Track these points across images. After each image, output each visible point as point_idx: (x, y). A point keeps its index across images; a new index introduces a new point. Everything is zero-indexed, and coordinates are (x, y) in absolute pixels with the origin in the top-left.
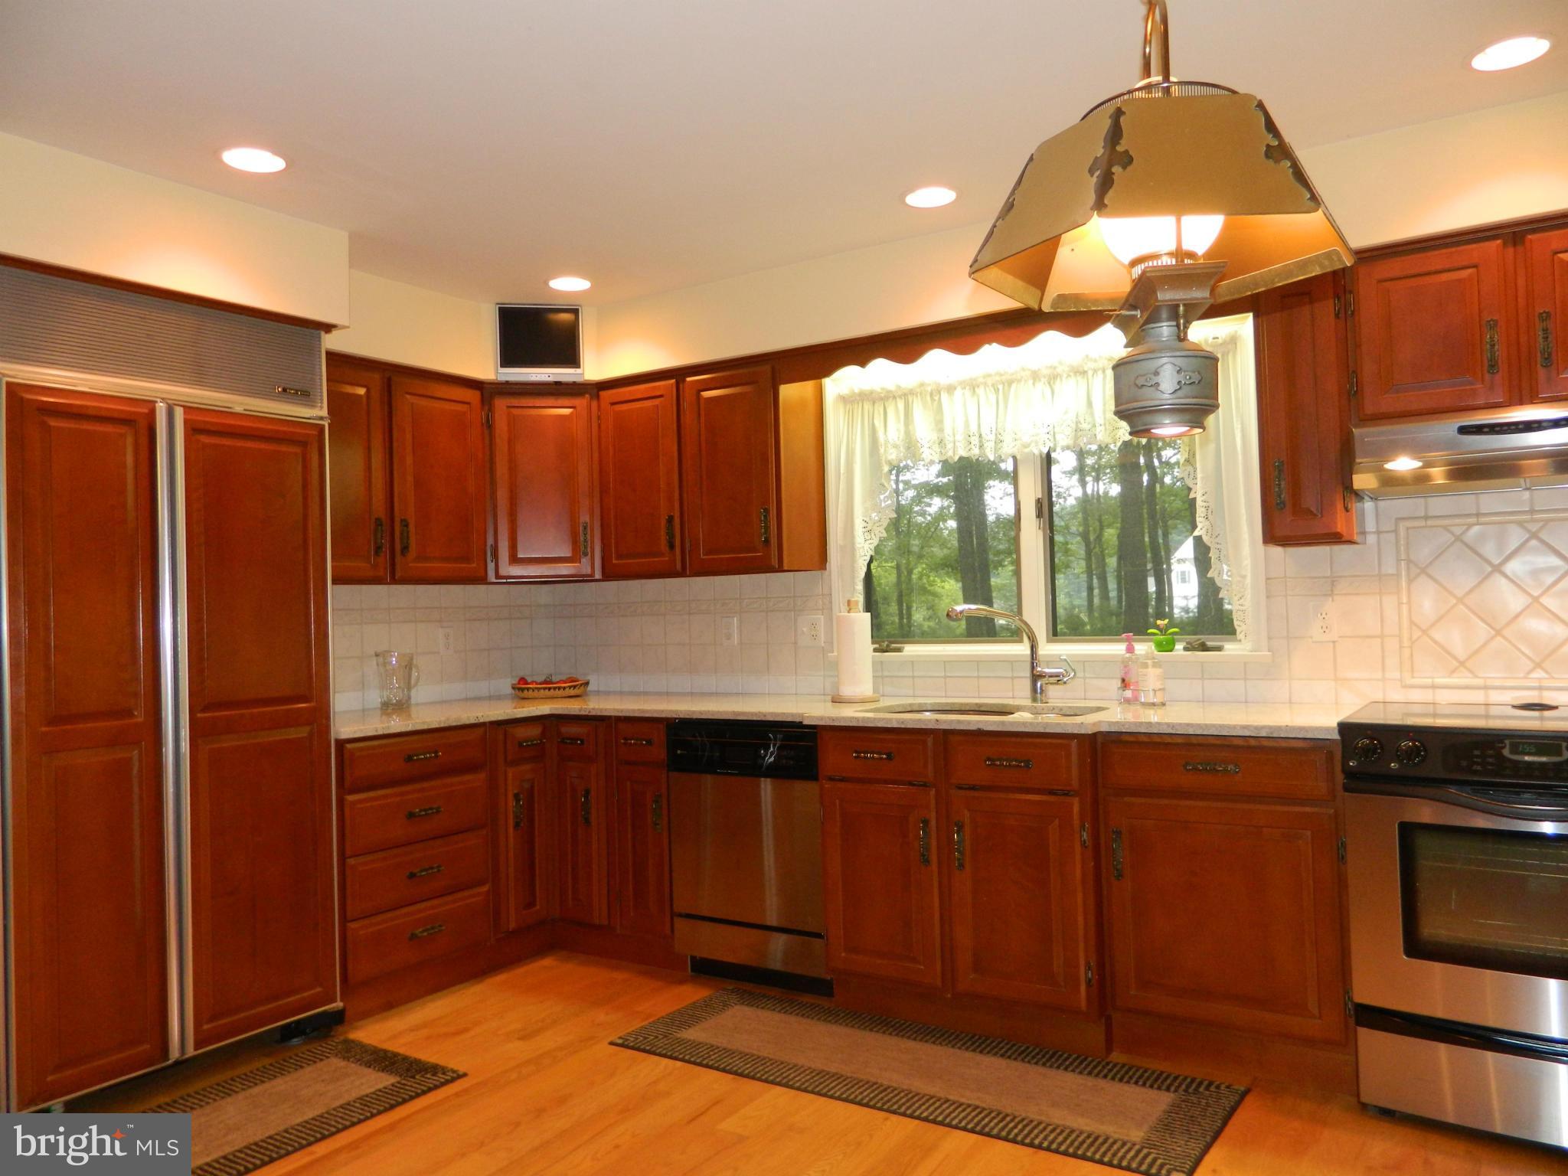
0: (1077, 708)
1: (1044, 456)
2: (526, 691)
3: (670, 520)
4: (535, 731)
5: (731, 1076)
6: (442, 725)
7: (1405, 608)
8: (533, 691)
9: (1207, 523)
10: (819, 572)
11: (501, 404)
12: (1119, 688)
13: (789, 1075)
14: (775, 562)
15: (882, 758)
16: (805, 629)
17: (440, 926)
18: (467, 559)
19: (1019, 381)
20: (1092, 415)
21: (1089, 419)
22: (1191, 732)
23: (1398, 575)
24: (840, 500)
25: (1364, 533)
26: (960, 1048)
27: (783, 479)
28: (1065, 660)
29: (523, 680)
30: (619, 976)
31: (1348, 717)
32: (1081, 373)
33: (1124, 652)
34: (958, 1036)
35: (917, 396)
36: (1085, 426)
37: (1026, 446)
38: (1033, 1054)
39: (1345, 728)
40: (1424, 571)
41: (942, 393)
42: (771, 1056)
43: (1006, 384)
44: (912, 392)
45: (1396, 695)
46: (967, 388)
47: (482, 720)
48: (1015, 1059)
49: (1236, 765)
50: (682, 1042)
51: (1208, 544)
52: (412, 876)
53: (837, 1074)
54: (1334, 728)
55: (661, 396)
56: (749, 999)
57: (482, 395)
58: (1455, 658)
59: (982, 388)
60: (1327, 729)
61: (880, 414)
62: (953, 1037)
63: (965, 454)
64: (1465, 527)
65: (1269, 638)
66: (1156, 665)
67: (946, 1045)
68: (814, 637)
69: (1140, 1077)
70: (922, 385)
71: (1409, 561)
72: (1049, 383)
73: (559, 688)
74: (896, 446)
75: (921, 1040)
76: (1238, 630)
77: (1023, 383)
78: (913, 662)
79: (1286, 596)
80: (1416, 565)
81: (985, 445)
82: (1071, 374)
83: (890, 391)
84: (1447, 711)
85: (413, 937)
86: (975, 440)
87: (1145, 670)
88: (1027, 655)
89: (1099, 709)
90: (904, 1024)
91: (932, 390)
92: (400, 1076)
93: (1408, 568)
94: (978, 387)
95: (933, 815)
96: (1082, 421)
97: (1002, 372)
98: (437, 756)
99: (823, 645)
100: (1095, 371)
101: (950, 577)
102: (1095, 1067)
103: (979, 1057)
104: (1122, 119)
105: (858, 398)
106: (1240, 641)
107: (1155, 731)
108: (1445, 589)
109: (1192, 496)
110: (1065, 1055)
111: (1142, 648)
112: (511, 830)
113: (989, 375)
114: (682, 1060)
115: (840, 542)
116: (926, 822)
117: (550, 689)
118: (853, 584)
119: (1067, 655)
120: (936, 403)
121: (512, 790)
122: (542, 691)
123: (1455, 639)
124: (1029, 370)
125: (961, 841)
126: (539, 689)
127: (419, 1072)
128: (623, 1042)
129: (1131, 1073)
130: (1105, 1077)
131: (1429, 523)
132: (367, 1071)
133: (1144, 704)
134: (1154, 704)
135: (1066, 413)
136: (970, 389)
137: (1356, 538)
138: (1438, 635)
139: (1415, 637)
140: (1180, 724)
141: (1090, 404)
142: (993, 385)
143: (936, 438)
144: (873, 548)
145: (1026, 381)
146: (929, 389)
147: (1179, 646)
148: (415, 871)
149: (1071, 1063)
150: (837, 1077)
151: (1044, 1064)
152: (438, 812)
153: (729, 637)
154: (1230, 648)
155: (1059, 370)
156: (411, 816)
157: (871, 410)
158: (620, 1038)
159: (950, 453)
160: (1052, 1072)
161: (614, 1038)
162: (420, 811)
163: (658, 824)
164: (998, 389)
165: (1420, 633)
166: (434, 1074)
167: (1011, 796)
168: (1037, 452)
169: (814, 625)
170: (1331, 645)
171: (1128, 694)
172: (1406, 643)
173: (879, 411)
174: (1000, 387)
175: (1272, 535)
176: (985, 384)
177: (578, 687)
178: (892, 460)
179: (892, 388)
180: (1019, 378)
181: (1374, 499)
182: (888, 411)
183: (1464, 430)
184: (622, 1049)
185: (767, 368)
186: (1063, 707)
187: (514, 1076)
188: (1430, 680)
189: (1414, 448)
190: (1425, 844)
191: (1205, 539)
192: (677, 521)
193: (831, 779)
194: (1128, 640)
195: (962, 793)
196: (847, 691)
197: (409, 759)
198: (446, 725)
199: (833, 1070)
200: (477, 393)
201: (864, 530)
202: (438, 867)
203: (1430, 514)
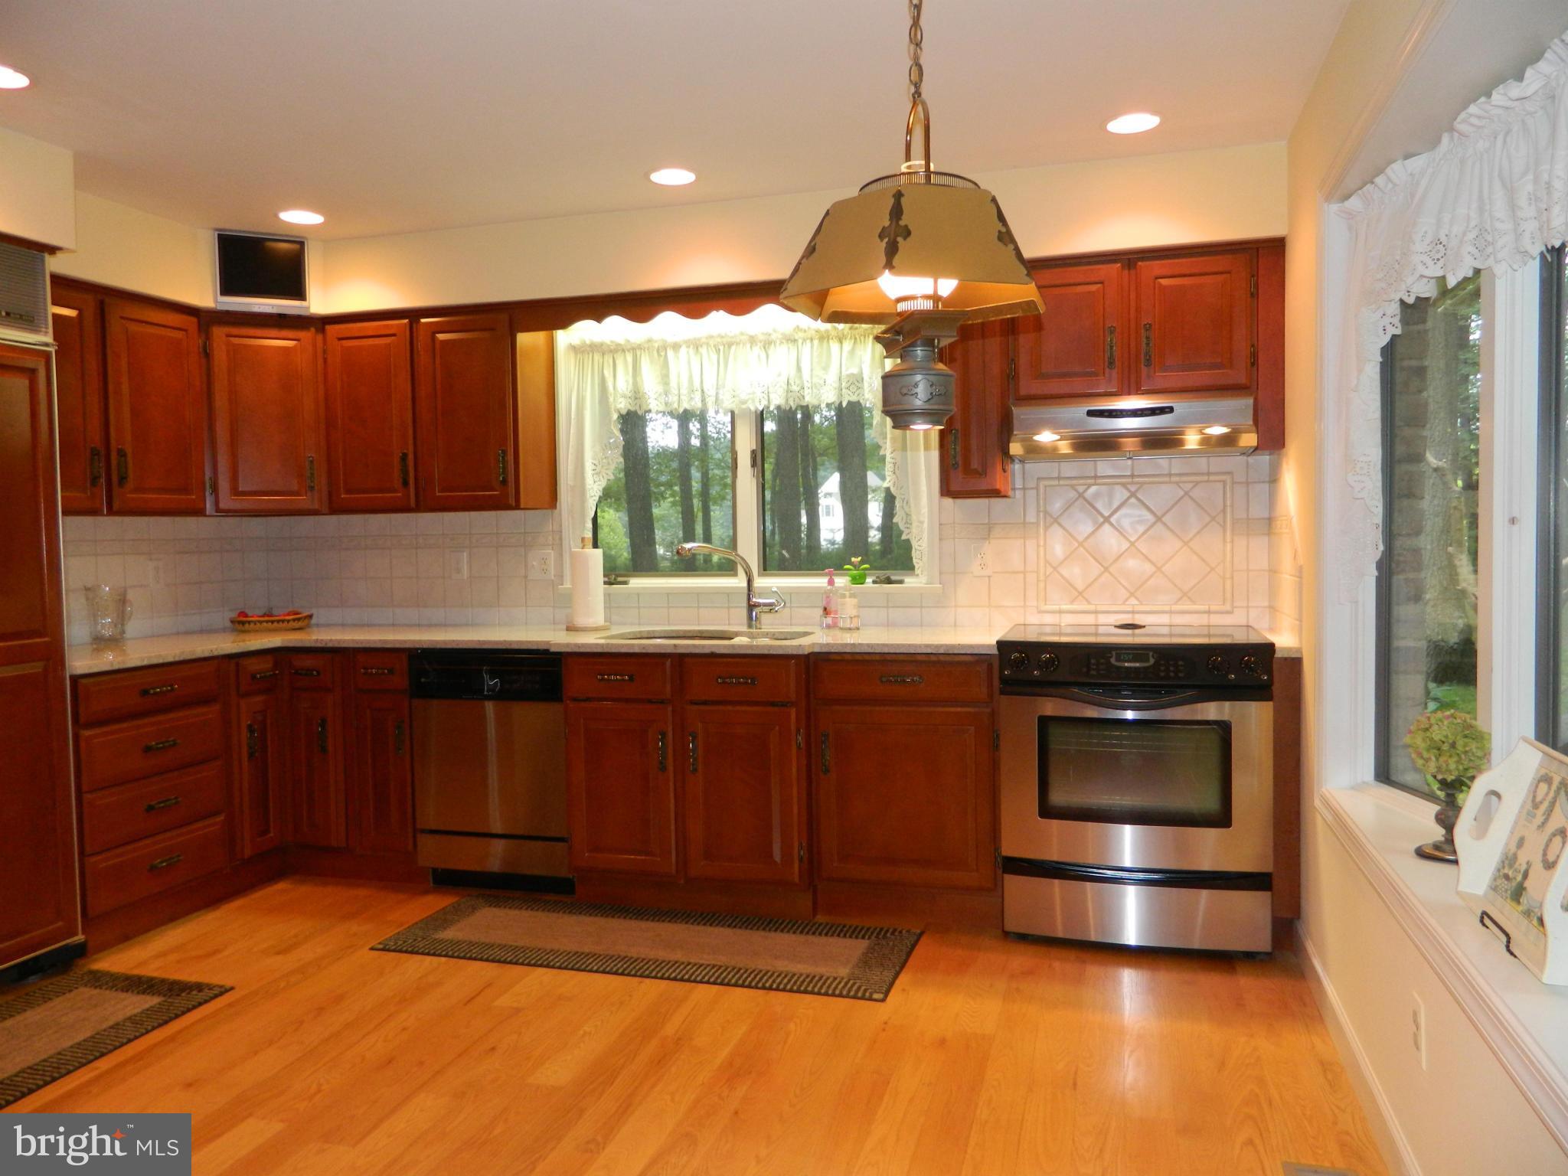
0: (788, 632)
1: (759, 412)
2: (247, 625)
3: (404, 458)
4: (266, 665)
5: (497, 964)
6: (177, 659)
7: (1042, 549)
8: (255, 624)
9: (894, 476)
10: (549, 511)
11: (219, 332)
12: (821, 616)
13: (549, 958)
14: (512, 502)
15: (623, 680)
16: (534, 563)
17: (179, 856)
18: (185, 490)
19: (738, 344)
20: (801, 377)
21: (798, 382)
22: (886, 650)
23: (1037, 524)
24: (571, 444)
25: (1014, 489)
26: (692, 924)
27: (520, 421)
28: (776, 592)
29: (243, 614)
30: (362, 892)
31: (1002, 637)
32: (792, 341)
33: (826, 585)
34: (689, 915)
35: (644, 350)
36: (795, 388)
37: (744, 402)
38: (754, 923)
39: (1001, 644)
40: (1056, 520)
41: (668, 349)
42: (528, 945)
43: (726, 346)
44: (640, 347)
45: (1033, 619)
46: (692, 347)
47: (216, 653)
48: (740, 928)
49: (921, 677)
50: (441, 941)
51: (894, 494)
52: (150, 808)
53: (591, 953)
54: (994, 646)
55: (394, 335)
56: (496, 902)
57: (199, 322)
58: (1076, 589)
59: (705, 347)
60: (989, 646)
61: (609, 366)
62: (686, 915)
63: (688, 407)
64: (1086, 487)
65: (941, 573)
66: (852, 596)
67: (680, 923)
68: (545, 571)
69: (842, 931)
70: (649, 341)
71: (1046, 512)
72: (764, 348)
73: (283, 621)
74: (624, 396)
75: (658, 921)
76: (916, 567)
77: (741, 345)
78: (639, 594)
79: (954, 539)
80: (1051, 516)
81: (707, 400)
82: (784, 341)
83: (620, 345)
84: (1069, 630)
85: (152, 869)
86: (698, 396)
87: (843, 600)
88: (743, 588)
89: (806, 634)
90: (641, 909)
91: (658, 347)
92: (164, 996)
93: (1045, 518)
94: (701, 346)
95: (670, 729)
96: (793, 384)
97: (723, 335)
98: (172, 690)
99: (553, 578)
100: (804, 340)
101: (610, 507)
102: (805, 927)
103: (710, 929)
104: (903, 200)
105: (588, 349)
106: (918, 575)
107: (858, 651)
108: (1070, 534)
109: (881, 453)
110: (780, 921)
111: (841, 581)
112: (245, 763)
113: (711, 337)
114: (445, 956)
115: (571, 483)
116: (664, 735)
117: (272, 622)
118: (584, 523)
119: (777, 587)
120: (662, 359)
121: (245, 722)
122: (265, 624)
123: (1074, 572)
124: (747, 335)
125: (694, 750)
126: (261, 622)
127: (183, 990)
128: (385, 947)
129: (833, 929)
130: (814, 933)
131: (1062, 482)
132: (123, 995)
133: (841, 629)
134: (850, 629)
135: (779, 375)
136: (694, 348)
137: (1010, 493)
138: (1065, 572)
139: (1048, 573)
140: (878, 644)
141: (799, 369)
142: (715, 346)
143: (662, 391)
144: (601, 490)
145: (743, 344)
146: (656, 345)
147: (869, 580)
148: (153, 803)
149: (785, 927)
150: (594, 956)
151: (764, 929)
152: (175, 745)
153: (458, 571)
154: (910, 581)
155: (774, 337)
156: (148, 749)
157: (601, 360)
158: (380, 943)
159: (676, 405)
160: (773, 934)
161: (374, 943)
162: (157, 744)
163: (400, 749)
164: (719, 349)
165: (1052, 570)
166: (200, 991)
167: (738, 708)
168: (753, 409)
169: (544, 560)
170: (987, 579)
171: (829, 620)
172: (1042, 578)
173: (608, 361)
174: (721, 348)
175: (948, 490)
176: (708, 344)
177: (303, 621)
178: (621, 408)
179: (622, 342)
180: (738, 341)
181: (1022, 461)
182: (617, 362)
183: (1091, 413)
184: (384, 952)
185: (504, 317)
186: (775, 632)
187: (282, 985)
188: (1058, 607)
189: (1053, 425)
190: (1056, 733)
191: (893, 490)
192: (411, 457)
193: (575, 699)
194: (831, 575)
195: (696, 707)
196: (581, 621)
197: (145, 693)
198: (181, 659)
199: (587, 950)
200: (194, 320)
201: (593, 472)
202: (176, 798)
203: (1062, 475)
